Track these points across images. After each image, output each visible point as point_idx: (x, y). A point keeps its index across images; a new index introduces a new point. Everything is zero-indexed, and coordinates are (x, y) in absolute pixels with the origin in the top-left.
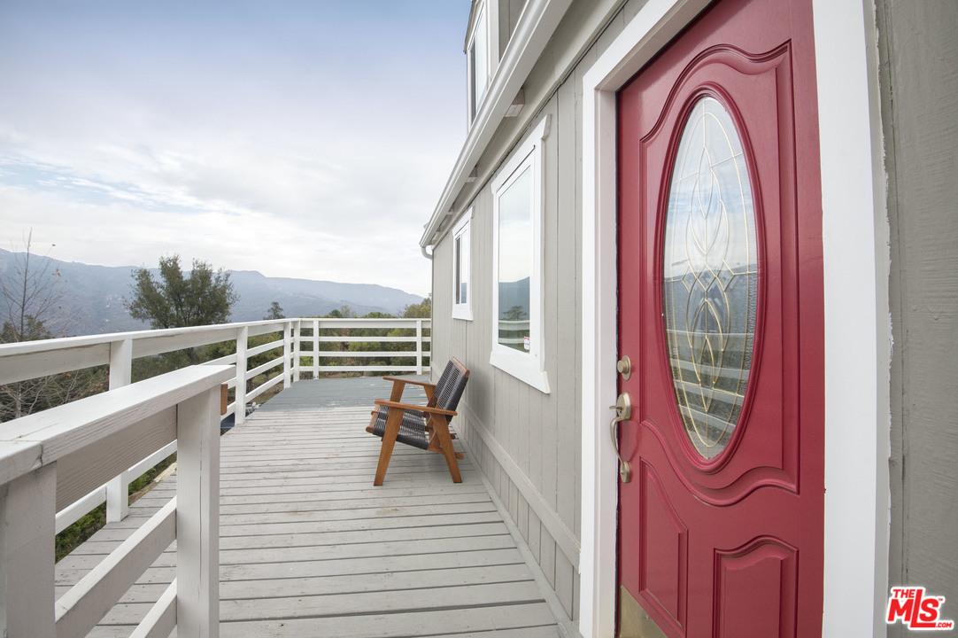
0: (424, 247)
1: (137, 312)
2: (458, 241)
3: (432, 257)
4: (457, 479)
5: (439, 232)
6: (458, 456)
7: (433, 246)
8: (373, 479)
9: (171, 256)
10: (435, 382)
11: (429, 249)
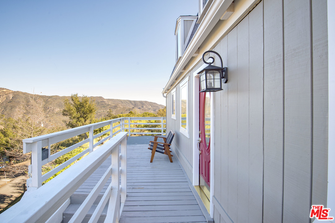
0: (163, 94)
1: (64, 114)
2: (173, 95)
3: (166, 97)
4: (171, 162)
5: (168, 90)
6: (172, 156)
7: (167, 94)
8: (150, 161)
9: (75, 94)
10: (166, 137)
11: (165, 95)
